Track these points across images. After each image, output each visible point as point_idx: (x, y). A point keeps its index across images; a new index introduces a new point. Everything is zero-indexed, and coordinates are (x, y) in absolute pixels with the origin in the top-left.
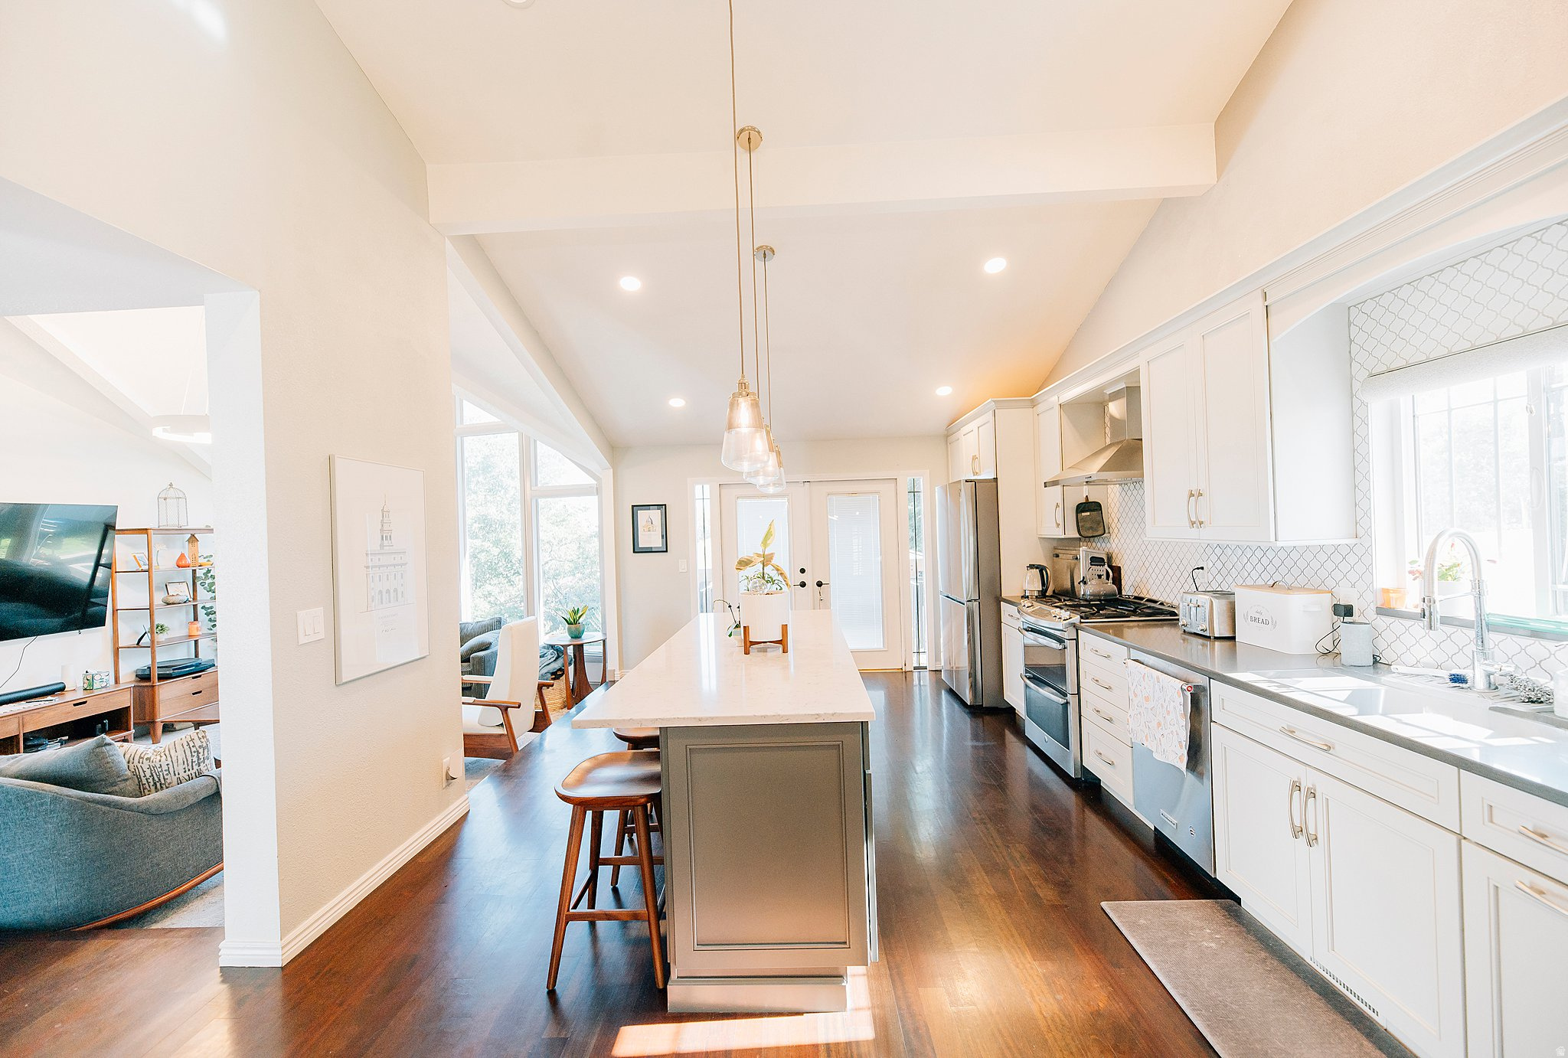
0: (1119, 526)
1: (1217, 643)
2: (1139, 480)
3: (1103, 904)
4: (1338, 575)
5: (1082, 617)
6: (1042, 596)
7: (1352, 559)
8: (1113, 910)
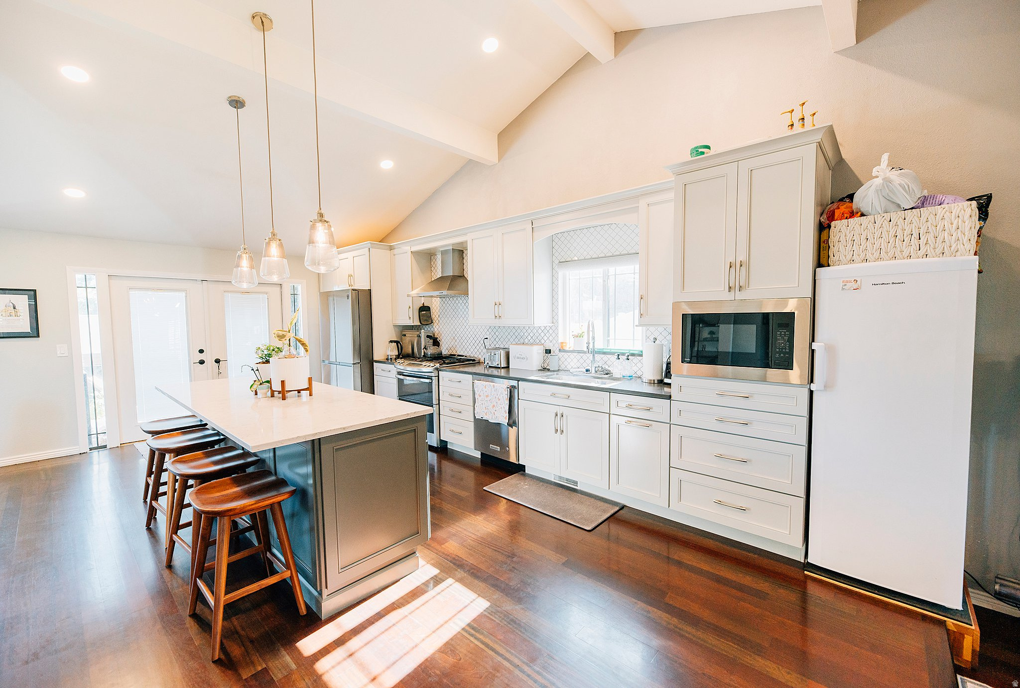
0: (439, 319)
1: (502, 370)
2: (466, 293)
3: (484, 488)
4: (545, 338)
5: (440, 365)
6: (398, 357)
7: (551, 331)
8: (489, 488)
